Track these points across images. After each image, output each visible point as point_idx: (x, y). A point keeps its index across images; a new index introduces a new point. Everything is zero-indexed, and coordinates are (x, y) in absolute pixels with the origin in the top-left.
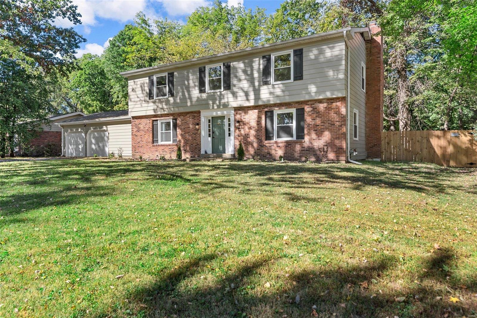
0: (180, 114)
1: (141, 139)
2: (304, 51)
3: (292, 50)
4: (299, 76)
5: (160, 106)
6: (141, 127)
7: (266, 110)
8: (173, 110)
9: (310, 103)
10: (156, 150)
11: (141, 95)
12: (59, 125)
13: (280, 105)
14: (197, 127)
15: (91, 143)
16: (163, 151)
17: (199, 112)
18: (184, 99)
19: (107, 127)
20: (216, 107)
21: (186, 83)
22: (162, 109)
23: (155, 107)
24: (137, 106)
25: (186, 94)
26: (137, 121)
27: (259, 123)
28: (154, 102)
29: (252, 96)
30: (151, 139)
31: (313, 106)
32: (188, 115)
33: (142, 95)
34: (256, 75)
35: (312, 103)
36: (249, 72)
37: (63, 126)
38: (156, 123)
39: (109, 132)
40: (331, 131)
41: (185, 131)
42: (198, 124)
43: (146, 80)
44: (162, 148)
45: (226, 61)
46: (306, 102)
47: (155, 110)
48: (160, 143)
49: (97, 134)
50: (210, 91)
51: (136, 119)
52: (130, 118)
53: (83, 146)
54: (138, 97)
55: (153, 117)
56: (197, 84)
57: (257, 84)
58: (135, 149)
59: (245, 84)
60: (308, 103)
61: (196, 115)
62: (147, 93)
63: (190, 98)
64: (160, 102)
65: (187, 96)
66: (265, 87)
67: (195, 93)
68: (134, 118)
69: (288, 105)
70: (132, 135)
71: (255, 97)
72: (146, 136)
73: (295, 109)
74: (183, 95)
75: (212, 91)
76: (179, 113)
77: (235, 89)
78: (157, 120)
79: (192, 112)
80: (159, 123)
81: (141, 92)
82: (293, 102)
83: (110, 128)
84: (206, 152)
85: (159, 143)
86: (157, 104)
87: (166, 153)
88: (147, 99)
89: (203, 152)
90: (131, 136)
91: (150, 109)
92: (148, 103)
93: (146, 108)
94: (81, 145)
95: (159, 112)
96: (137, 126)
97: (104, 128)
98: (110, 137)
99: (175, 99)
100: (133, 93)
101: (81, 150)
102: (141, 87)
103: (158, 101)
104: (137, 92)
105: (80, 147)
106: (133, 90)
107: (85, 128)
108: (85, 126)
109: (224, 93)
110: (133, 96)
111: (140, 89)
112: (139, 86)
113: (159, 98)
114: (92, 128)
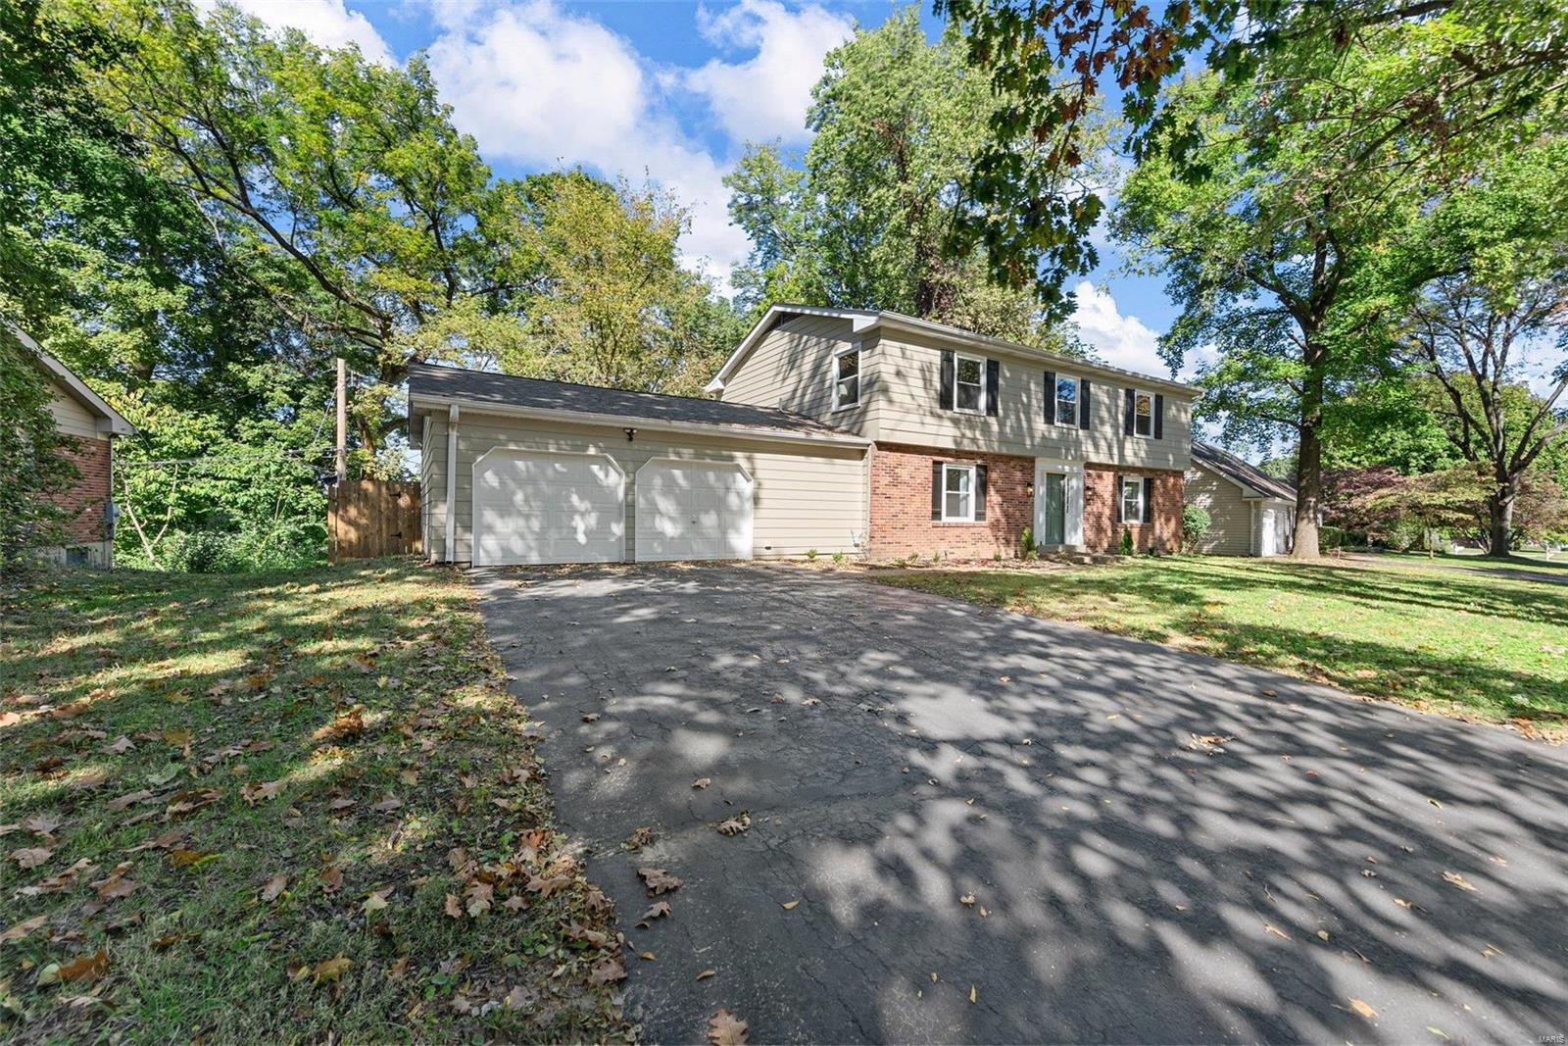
0: (998, 458)
1: (899, 507)
2: (1163, 399)
3: (1154, 394)
4: (1158, 431)
5: (968, 433)
6: (904, 474)
7: (1119, 473)
9: (1160, 472)
10: (940, 535)
11: (920, 392)
13: (1134, 470)
14: (1030, 490)
15: (654, 509)
16: (958, 539)
17: (1032, 460)
18: (1018, 430)
19: (752, 459)
20: (1070, 458)
21: (1025, 399)
22: (974, 440)
23: (958, 433)
24: (909, 418)
25: (1024, 424)
26: (893, 458)
27: (1112, 496)
28: (956, 422)
29: (1115, 450)
30: (930, 508)
31: (1162, 477)
32: (1015, 464)
33: (923, 393)
34: (1120, 417)
36: (1113, 410)
38: (939, 470)
39: (760, 474)
41: (1005, 497)
42: (1030, 485)
43: (935, 355)
45: (1085, 377)
46: (1156, 471)
47: (954, 440)
48: (944, 519)
50: (1059, 424)
51: (890, 450)
52: (868, 445)
54: (912, 396)
55: (936, 454)
56: (1042, 404)
57: (1121, 432)
58: (883, 534)
59: (1108, 430)
60: (1158, 473)
61: (1027, 463)
62: (936, 391)
63: (1030, 432)
64: (969, 422)
66: (1128, 439)
67: (1040, 424)
68: (883, 446)
69: (1139, 470)
70: (873, 493)
71: (1118, 451)
72: (916, 501)
73: (1143, 478)
74: (1019, 420)
75: (1064, 426)
76: (997, 455)
77: (1097, 435)
78: (941, 463)
79: (1019, 458)
80: (944, 469)
81: (920, 383)
82: (1145, 467)
83: (764, 462)
86: (962, 426)
87: (963, 544)
88: (937, 408)
90: (866, 497)
91: (944, 435)
92: (940, 417)
93: (933, 429)
94: (583, 514)
95: (967, 446)
96: (892, 471)
97: (740, 458)
98: (763, 494)
99: (1002, 425)
100: (897, 380)
101: (582, 538)
102: (922, 370)
103: (963, 417)
104: (911, 381)
105: (574, 524)
106: (898, 374)
107: (625, 444)
108: (631, 436)
109: (1081, 432)
110: (897, 388)
111: (918, 374)
112: (917, 365)
113: (967, 411)
114: (671, 450)
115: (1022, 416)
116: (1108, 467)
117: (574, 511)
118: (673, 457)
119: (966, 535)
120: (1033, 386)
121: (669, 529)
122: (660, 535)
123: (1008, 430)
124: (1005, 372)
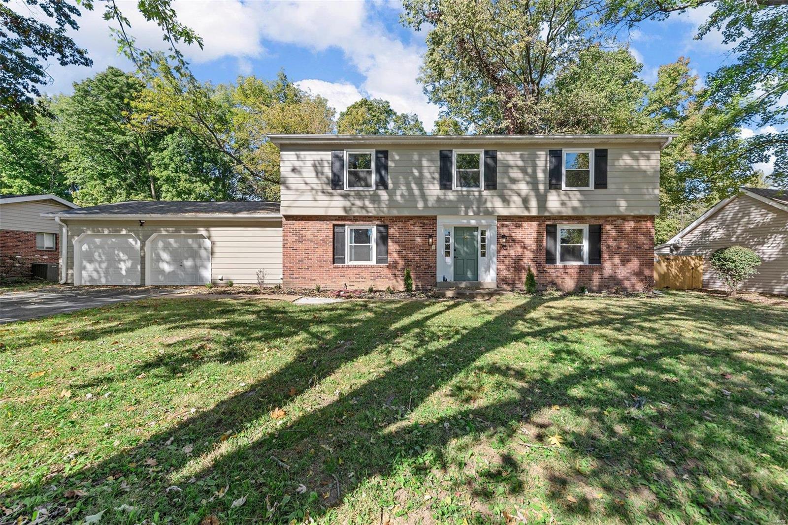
0: (396, 219)
1: (304, 255)
2: (609, 152)
3: (593, 149)
4: (601, 183)
5: (358, 203)
6: (308, 234)
7: (548, 223)
8: (385, 212)
9: (610, 219)
10: (343, 274)
11: (313, 181)
12: (57, 219)
13: (569, 218)
14: (429, 240)
15: (159, 259)
16: (358, 276)
17: (434, 218)
18: (410, 199)
19: (208, 231)
20: (471, 214)
21: (416, 174)
22: (363, 207)
23: (348, 204)
24: (303, 198)
26: (298, 224)
27: (538, 241)
28: (346, 196)
29: (533, 203)
30: (330, 255)
31: (614, 223)
32: (411, 222)
33: (316, 181)
34: (540, 175)
35: (613, 219)
36: (529, 170)
37: (64, 221)
38: (342, 230)
39: (214, 239)
40: (638, 256)
41: (405, 246)
42: (431, 236)
43: (327, 156)
44: (356, 271)
45: (489, 148)
46: (606, 218)
47: (345, 209)
48: (348, 263)
49: (176, 242)
50: (459, 189)
51: (296, 220)
52: (281, 218)
53: (134, 265)
54: (306, 183)
55: (336, 220)
56: (437, 176)
57: (541, 187)
58: (291, 272)
59: (523, 188)
60: (608, 219)
61: (428, 222)
62: (327, 178)
63: (423, 196)
64: (359, 196)
65: (416, 192)
66: (553, 192)
67: (434, 190)
68: (288, 217)
69: (580, 219)
70: (284, 247)
71: (538, 204)
72: (320, 251)
73: (587, 225)
74: (410, 190)
75: (465, 189)
76: (393, 217)
77: (508, 192)
78: (344, 225)
79: (419, 217)
80: (347, 230)
81: (313, 175)
82: (588, 216)
83: (217, 232)
84: (445, 280)
85: (346, 264)
86: (352, 199)
87: (363, 280)
88: (329, 189)
89: (439, 279)
90: (281, 250)
91: (336, 205)
92: (331, 195)
93: (326, 204)
94: (124, 261)
95: (356, 212)
96: (296, 232)
97: (202, 231)
98: (216, 250)
99: (391, 194)
100: (293, 175)
101: (124, 272)
102: (314, 166)
103: (353, 193)
104: (305, 175)
105: (120, 266)
106: (294, 170)
107: (140, 228)
108: (142, 224)
109: (485, 193)
110: (293, 180)
111: (312, 169)
112: (309, 164)
113: (356, 189)
114: (162, 229)
115: (414, 186)
116: (531, 219)
117: (120, 260)
118: (164, 233)
119: (365, 274)
120: (425, 163)
121: (167, 268)
122: (162, 272)
123: (398, 198)
124: (395, 158)
